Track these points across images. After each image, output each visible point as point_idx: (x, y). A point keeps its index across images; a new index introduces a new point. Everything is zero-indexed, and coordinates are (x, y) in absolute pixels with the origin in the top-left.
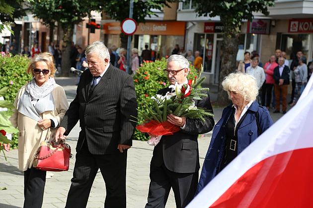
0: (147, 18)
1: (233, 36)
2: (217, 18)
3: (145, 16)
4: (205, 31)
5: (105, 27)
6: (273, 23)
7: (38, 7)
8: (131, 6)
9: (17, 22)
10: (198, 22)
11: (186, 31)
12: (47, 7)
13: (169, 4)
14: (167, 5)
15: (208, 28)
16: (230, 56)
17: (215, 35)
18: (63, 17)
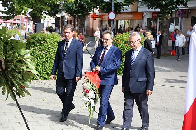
0: (122, 11)
1: (167, 19)
2: (158, 10)
3: (121, 10)
4: (153, 17)
5: (101, 17)
6: (190, 11)
7: (67, 8)
8: (113, 5)
9: (57, 16)
10: (149, 12)
11: (143, 17)
12: (71, 7)
13: (133, 3)
14: (132, 4)
15: (154, 15)
16: (165, 29)
17: (158, 19)
18: (79, 12)
